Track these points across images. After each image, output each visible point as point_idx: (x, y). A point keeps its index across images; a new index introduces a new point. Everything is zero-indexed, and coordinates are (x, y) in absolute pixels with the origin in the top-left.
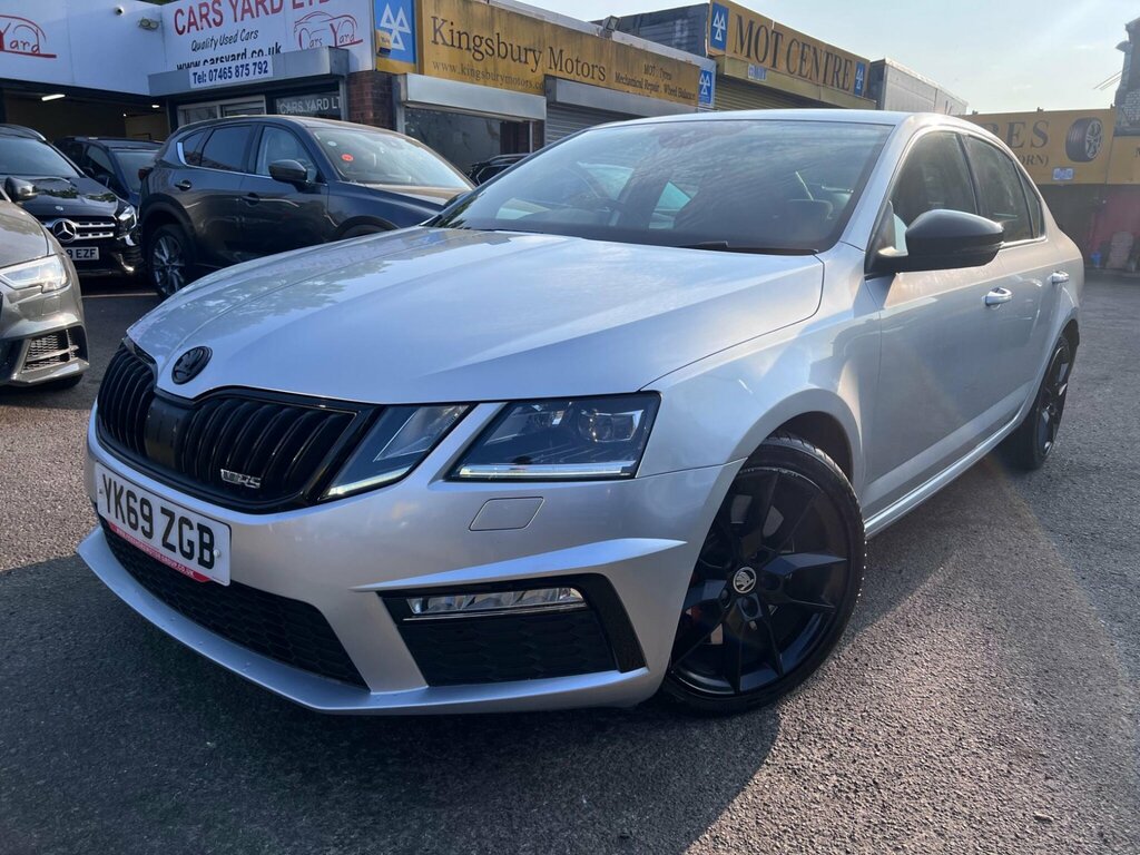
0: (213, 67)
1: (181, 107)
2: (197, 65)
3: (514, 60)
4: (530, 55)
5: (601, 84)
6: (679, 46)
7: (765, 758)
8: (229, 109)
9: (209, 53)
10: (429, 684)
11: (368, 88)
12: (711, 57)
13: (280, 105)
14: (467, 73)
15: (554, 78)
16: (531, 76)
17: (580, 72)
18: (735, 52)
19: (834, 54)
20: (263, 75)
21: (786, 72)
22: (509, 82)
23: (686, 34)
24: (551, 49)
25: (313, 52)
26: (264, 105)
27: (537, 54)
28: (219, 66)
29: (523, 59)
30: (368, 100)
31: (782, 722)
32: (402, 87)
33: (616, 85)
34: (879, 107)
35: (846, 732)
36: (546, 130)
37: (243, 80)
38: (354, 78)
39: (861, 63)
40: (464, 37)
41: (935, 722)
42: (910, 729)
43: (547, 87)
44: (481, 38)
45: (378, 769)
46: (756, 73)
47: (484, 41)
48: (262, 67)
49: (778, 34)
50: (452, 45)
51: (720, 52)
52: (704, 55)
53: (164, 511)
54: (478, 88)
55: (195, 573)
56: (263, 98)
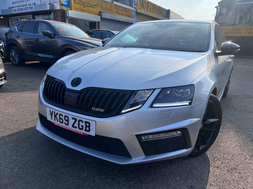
0: (18, 8)
1: (10, 18)
2: (14, 7)
3: (92, 8)
4: (96, 6)
5: (112, 13)
6: (127, 5)
7: (209, 165)
8: (22, 18)
9: (17, 5)
10: (145, 156)
11: (59, 13)
12: (134, 8)
13: (36, 17)
14: (82, 10)
15: (102, 12)
16: (96, 11)
17: (107, 11)
18: (139, 7)
19: (159, 8)
20: (32, 10)
21: (150, 11)
22: (91, 12)
23: (129, 2)
24: (100, 5)
25: (45, 5)
26: (32, 17)
27: (97, 6)
28: (20, 8)
29: (94, 7)
30: (59, 16)
31: (208, 156)
32: (67, 13)
33: (115, 14)
34: (169, 19)
35: (222, 157)
36: (100, 24)
37: (27, 11)
38: (55, 11)
39: (165, 10)
40: (81, 2)
41: (238, 153)
42: (235, 155)
43: (100, 14)
44: (85, 2)
45: (128, 176)
46: (144, 12)
47: (85, 3)
48: (31, 8)
49: (148, 3)
50: (78, 4)
51: (136, 7)
52: (133, 7)
53: (73, 118)
54: (84, 14)
55: (83, 133)
56: (31, 15)
